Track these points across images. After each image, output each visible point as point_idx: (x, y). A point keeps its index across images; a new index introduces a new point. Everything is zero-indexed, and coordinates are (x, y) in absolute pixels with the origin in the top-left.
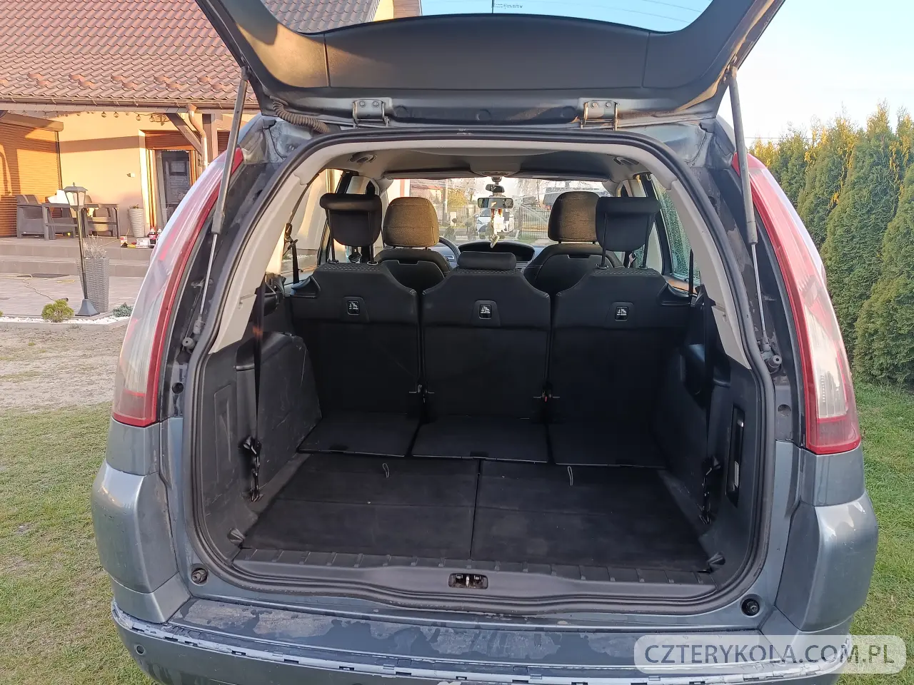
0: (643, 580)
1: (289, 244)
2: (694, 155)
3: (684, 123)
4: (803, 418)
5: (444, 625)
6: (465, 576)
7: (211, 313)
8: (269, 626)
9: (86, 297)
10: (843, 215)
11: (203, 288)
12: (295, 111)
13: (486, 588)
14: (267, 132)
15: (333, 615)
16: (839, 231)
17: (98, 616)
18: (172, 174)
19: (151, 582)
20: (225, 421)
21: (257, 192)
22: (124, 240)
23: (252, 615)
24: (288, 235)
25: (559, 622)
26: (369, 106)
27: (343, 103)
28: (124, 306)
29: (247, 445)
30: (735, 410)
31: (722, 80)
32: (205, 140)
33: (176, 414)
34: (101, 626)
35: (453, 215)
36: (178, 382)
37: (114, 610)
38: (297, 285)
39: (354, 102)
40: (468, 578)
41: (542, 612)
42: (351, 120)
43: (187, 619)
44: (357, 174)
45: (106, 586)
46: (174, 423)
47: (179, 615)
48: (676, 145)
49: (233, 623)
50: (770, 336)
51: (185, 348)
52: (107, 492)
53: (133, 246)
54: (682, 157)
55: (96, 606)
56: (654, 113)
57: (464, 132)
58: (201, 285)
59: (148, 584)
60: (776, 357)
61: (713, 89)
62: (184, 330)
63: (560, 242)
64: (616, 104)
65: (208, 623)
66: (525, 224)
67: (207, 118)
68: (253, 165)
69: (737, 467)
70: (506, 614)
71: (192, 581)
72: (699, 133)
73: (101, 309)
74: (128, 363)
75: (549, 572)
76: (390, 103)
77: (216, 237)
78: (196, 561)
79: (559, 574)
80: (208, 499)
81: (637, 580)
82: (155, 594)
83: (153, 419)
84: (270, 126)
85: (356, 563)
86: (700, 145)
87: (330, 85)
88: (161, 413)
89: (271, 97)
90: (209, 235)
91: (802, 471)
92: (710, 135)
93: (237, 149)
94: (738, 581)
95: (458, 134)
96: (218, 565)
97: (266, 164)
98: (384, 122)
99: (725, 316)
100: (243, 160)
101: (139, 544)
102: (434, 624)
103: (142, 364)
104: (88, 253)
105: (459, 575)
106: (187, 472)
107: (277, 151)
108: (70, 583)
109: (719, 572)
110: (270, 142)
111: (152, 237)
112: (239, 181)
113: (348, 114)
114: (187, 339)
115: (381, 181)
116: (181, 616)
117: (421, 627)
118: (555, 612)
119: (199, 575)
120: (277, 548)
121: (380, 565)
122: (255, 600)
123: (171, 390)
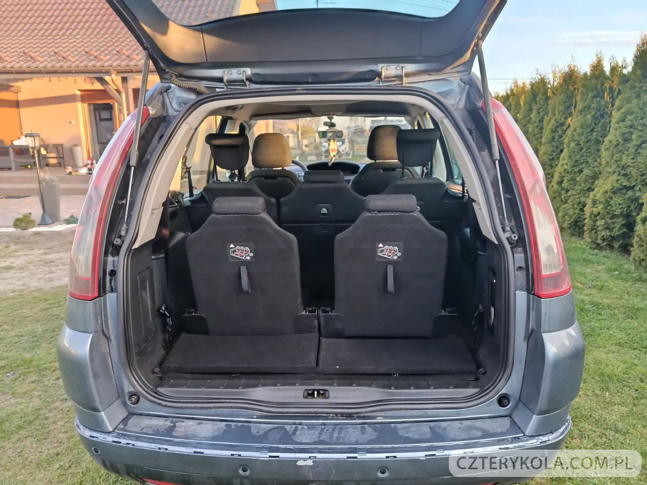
0: (432, 387)
1: (185, 170)
2: (457, 100)
3: (450, 79)
4: (533, 275)
5: (300, 424)
6: (314, 391)
7: (132, 221)
8: (183, 430)
9: (44, 211)
10: (574, 133)
11: (126, 204)
12: (184, 79)
13: (328, 398)
14: (165, 94)
15: (226, 421)
16: (572, 145)
17: (66, 432)
18: (101, 120)
19: (101, 405)
20: (146, 294)
21: (160, 136)
22: (69, 169)
23: (171, 424)
24: (184, 164)
25: (377, 418)
26: (235, 74)
27: (217, 73)
28: (72, 216)
29: (163, 310)
30: (491, 272)
31: (473, 50)
32: (124, 95)
33: (112, 291)
34: (69, 439)
35: (305, 142)
36: (112, 268)
37: (77, 425)
38: (192, 198)
39: (224, 72)
40: (316, 392)
41: (366, 412)
42: (223, 84)
43: (127, 428)
44: (231, 118)
45: (70, 412)
46: (111, 298)
47: (121, 426)
48: (445, 94)
49: (158, 430)
50: (510, 221)
51: (116, 245)
52: (68, 346)
53: (75, 173)
54: (449, 102)
55: (64, 426)
56: (429, 73)
57: (301, 90)
58: (124, 202)
59: (99, 406)
60: (514, 235)
61: (468, 55)
62: (114, 233)
63: (375, 161)
64: (403, 67)
65: (142, 430)
66: (356, 147)
67: (124, 80)
68: (156, 118)
69: (493, 310)
70: (342, 415)
71: (129, 403)
72: (459, 85)
73: (55, 219)
74: (77, 257)
75: (370, 386)
76: (249, 71)
77: (133, 168)
78: (131, 389)
79: (377, 387)
80: (138, 347)
81: (428, 387)
82: (104, 412)
83: (96, 294)
84: (167, 90)
85: (240, 386)
86: (461, 93)
87: (207, 61)
88: (102, 290)
89: (167, 70)
90: (128, 167)
91: (533, 310)
92: (467, 87)
93: (145, 107)
94: (495, 384)
95: (297, 92)
96: (146, 392)
97: (165, 117)
98: (246, 86)
99: (480, 209)
100: (149, 114)
101: (91, 379)
102: (294, 424)
103: (87, 258)
104: (44, 180)
105: (310, 390)
106: (121, 329)
107: (173, 108)
108: (45, 411)
109: (482, 380)
110: (167, 101)
111: (89, 166)
112: (147, 130)
113: (220, 80)
114: (117, 239)
115: (250, 122)
116: (122, 427)
117: (285, 426)
118: (374, 411)
119: (134, 399)
120: (186, 379)
121: (256, 386)
122: (172, 413)
123: (108, 275)
